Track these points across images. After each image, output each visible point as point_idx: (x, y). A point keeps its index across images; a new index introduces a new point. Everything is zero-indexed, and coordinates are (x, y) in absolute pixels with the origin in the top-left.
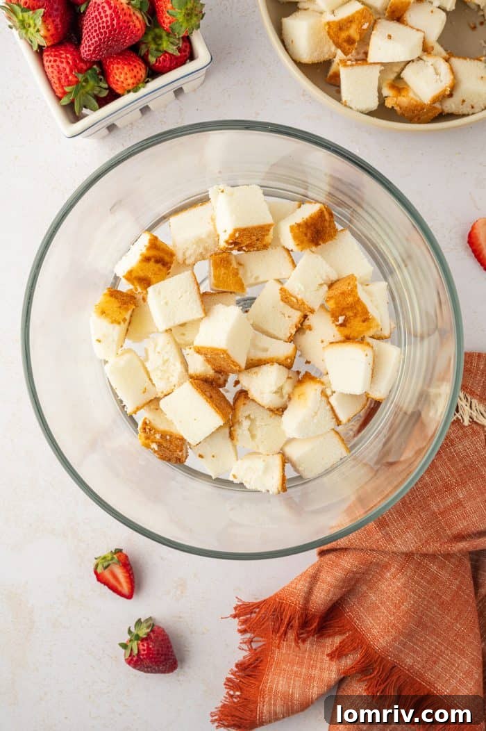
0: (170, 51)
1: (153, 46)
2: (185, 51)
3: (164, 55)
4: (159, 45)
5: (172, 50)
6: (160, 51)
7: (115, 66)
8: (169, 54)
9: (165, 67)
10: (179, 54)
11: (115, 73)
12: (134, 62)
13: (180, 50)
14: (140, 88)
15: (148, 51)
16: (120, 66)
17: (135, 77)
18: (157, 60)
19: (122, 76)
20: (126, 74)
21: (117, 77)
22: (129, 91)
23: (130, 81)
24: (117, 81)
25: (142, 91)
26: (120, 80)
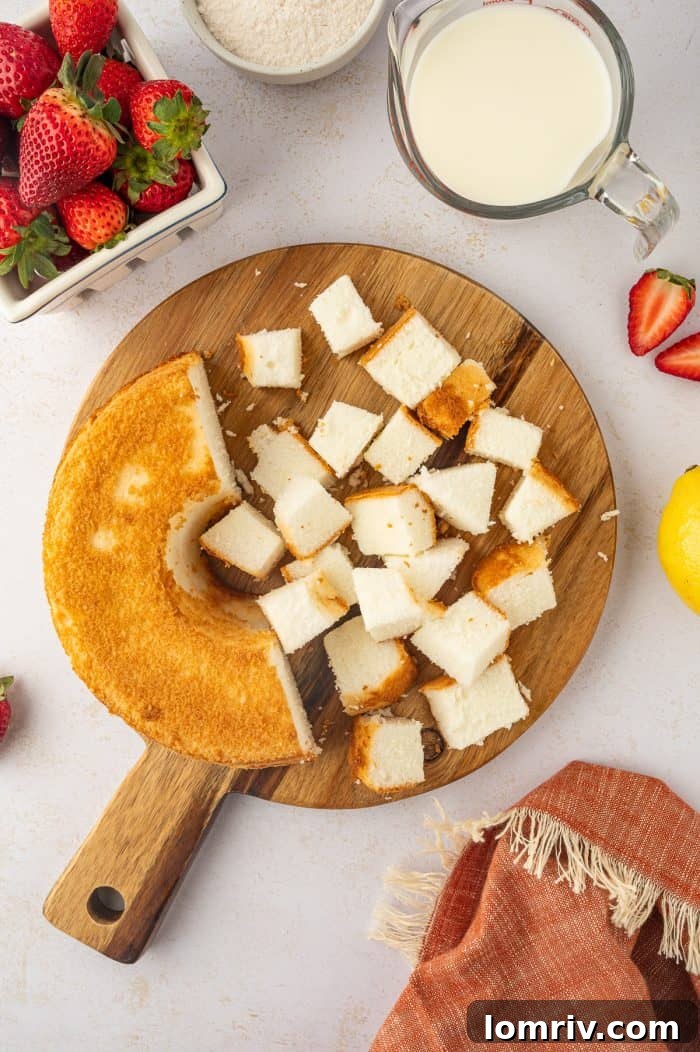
0: (162, 182)
1: (134, 175)
2: (183, 179)
3: (152, 186)
4: (143, 172)
5: (165, 179)
6: (145, 182)
7: (77, 209)
8: (158, 184)
9: (154, 205)
10: (175, 184)
11: (77, 221)
12: (105, 201)
13: (175, 178)
14: (117, 242)
15: (127, 183)
16: (83, 210)
17: (109, 224)
18: (141, 195)
19: (88, 225)
20: (94, 221)
21: (80, 227)
22: (101, 247)
23: (101, 232)
24: (82, 232)
25: (122, 246)
26: (85, 230)
